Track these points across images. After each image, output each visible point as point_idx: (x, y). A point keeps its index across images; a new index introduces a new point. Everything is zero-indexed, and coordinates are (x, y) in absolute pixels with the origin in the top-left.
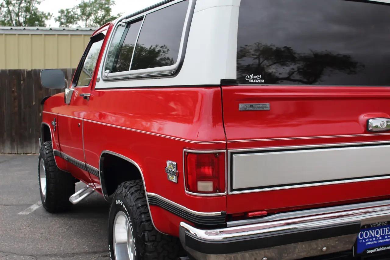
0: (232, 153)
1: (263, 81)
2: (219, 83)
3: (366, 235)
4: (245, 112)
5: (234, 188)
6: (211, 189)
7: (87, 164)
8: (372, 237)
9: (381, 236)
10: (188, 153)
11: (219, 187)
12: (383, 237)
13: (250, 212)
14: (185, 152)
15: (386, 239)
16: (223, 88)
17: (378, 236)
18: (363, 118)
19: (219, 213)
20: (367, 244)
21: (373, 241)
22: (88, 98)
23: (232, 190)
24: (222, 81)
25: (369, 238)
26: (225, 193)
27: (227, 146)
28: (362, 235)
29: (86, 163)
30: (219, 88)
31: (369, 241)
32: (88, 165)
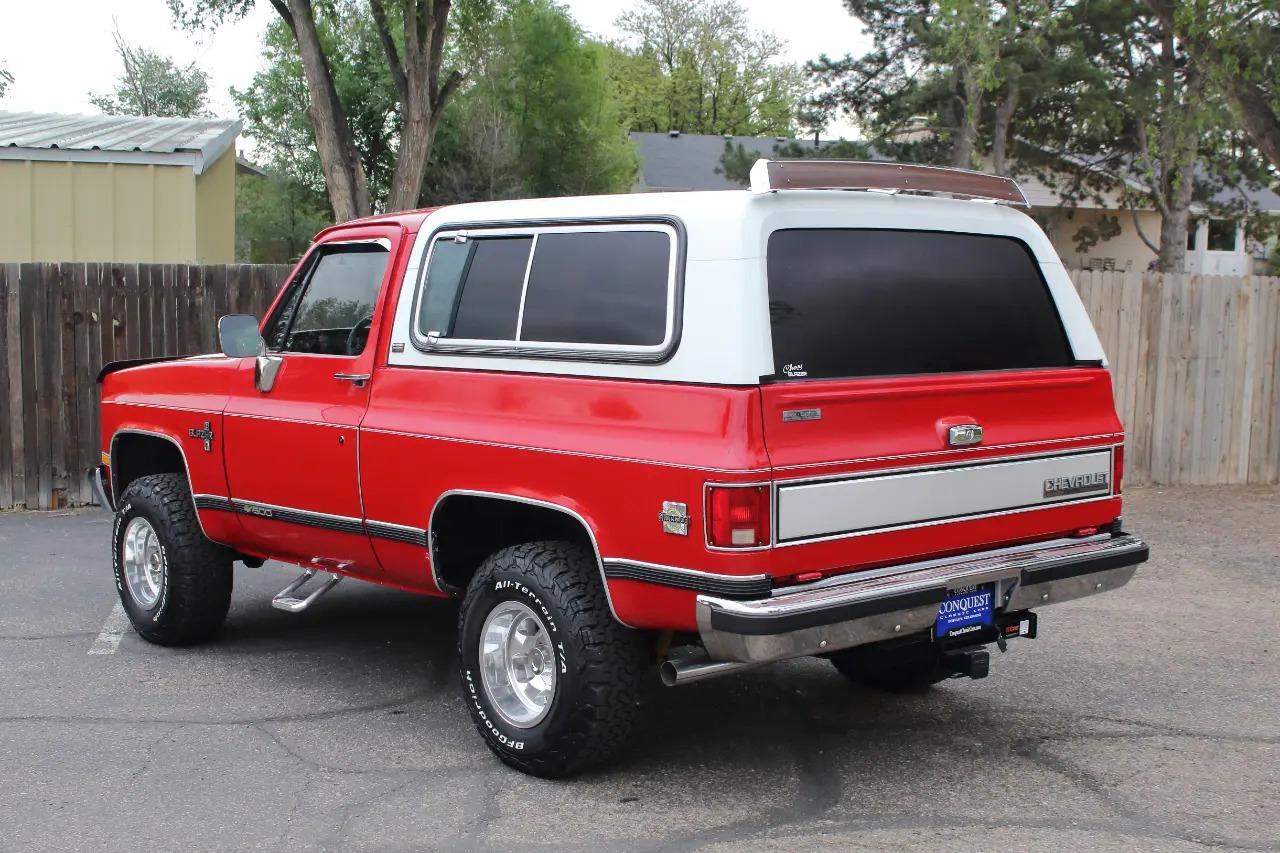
0: (779, 486)
1: (805, 373)
2: (757, 381)
3: (949, 606)
4: (792, 422)
5: (780, 538)
6: (752, 541)
7: (367, 521)
8: (957, 612)
9: (968, 609)
10: (714, 488)
11: (762, 537)
12: (971, 611)
13: (799, 574)
14: (708, 487)
15: (975, 614)
16: (762, 388)
17: (964, 609)
18: (941, 425)
19: (763, 576)
20: (949, 621)
21: (957, 617)
22: (364, 383)
23: (779, 541)
24: (762, 378)
25: (952, 613)
26: (770, 546)
27: (772, 475)
28: (943, 608)
29: (365, 518)
30: (757, 389)
31: (953, 618)
32: (370, 521)
